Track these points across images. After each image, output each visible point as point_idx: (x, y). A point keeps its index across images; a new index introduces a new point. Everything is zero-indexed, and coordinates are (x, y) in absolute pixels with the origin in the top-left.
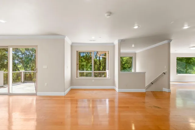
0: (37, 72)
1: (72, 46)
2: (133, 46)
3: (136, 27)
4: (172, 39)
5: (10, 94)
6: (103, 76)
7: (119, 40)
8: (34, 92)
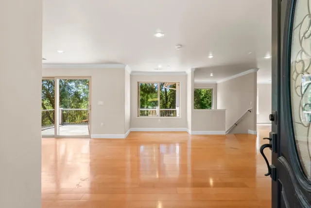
0: (91, 110)
1: (131, 76)
2: (212, 75)
3: (211, 57)
4: (258, 67)
5: (57, 137)
6: (172, 115)
7: (192, 70)
8: (87, 133)
